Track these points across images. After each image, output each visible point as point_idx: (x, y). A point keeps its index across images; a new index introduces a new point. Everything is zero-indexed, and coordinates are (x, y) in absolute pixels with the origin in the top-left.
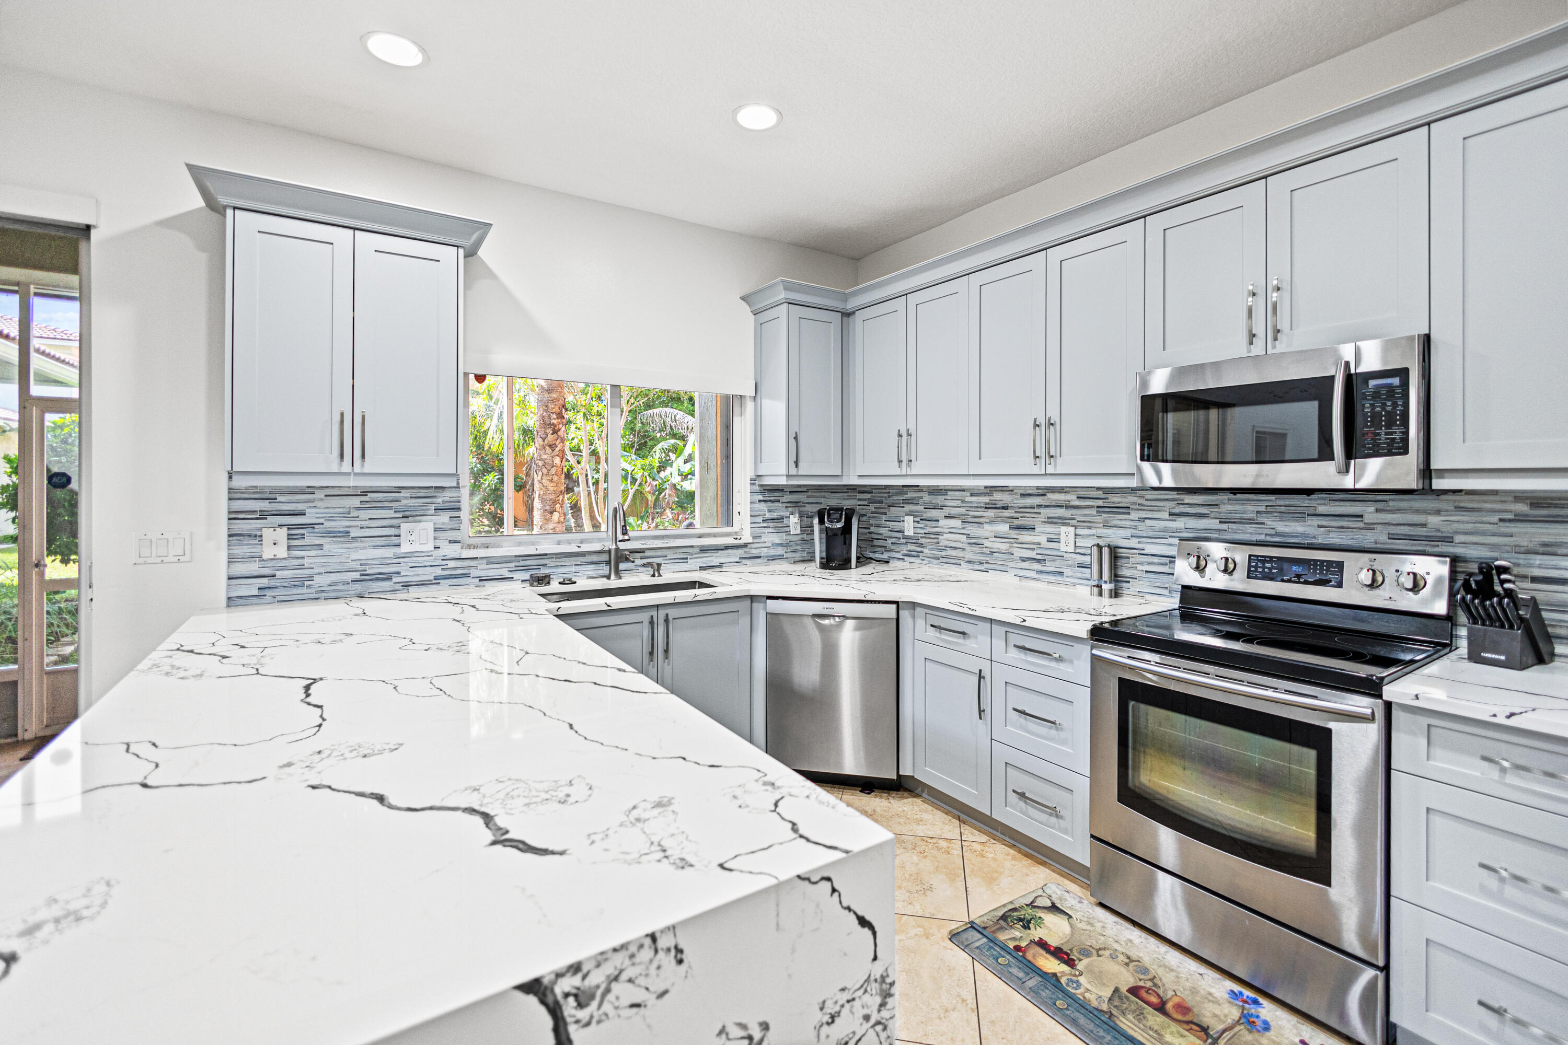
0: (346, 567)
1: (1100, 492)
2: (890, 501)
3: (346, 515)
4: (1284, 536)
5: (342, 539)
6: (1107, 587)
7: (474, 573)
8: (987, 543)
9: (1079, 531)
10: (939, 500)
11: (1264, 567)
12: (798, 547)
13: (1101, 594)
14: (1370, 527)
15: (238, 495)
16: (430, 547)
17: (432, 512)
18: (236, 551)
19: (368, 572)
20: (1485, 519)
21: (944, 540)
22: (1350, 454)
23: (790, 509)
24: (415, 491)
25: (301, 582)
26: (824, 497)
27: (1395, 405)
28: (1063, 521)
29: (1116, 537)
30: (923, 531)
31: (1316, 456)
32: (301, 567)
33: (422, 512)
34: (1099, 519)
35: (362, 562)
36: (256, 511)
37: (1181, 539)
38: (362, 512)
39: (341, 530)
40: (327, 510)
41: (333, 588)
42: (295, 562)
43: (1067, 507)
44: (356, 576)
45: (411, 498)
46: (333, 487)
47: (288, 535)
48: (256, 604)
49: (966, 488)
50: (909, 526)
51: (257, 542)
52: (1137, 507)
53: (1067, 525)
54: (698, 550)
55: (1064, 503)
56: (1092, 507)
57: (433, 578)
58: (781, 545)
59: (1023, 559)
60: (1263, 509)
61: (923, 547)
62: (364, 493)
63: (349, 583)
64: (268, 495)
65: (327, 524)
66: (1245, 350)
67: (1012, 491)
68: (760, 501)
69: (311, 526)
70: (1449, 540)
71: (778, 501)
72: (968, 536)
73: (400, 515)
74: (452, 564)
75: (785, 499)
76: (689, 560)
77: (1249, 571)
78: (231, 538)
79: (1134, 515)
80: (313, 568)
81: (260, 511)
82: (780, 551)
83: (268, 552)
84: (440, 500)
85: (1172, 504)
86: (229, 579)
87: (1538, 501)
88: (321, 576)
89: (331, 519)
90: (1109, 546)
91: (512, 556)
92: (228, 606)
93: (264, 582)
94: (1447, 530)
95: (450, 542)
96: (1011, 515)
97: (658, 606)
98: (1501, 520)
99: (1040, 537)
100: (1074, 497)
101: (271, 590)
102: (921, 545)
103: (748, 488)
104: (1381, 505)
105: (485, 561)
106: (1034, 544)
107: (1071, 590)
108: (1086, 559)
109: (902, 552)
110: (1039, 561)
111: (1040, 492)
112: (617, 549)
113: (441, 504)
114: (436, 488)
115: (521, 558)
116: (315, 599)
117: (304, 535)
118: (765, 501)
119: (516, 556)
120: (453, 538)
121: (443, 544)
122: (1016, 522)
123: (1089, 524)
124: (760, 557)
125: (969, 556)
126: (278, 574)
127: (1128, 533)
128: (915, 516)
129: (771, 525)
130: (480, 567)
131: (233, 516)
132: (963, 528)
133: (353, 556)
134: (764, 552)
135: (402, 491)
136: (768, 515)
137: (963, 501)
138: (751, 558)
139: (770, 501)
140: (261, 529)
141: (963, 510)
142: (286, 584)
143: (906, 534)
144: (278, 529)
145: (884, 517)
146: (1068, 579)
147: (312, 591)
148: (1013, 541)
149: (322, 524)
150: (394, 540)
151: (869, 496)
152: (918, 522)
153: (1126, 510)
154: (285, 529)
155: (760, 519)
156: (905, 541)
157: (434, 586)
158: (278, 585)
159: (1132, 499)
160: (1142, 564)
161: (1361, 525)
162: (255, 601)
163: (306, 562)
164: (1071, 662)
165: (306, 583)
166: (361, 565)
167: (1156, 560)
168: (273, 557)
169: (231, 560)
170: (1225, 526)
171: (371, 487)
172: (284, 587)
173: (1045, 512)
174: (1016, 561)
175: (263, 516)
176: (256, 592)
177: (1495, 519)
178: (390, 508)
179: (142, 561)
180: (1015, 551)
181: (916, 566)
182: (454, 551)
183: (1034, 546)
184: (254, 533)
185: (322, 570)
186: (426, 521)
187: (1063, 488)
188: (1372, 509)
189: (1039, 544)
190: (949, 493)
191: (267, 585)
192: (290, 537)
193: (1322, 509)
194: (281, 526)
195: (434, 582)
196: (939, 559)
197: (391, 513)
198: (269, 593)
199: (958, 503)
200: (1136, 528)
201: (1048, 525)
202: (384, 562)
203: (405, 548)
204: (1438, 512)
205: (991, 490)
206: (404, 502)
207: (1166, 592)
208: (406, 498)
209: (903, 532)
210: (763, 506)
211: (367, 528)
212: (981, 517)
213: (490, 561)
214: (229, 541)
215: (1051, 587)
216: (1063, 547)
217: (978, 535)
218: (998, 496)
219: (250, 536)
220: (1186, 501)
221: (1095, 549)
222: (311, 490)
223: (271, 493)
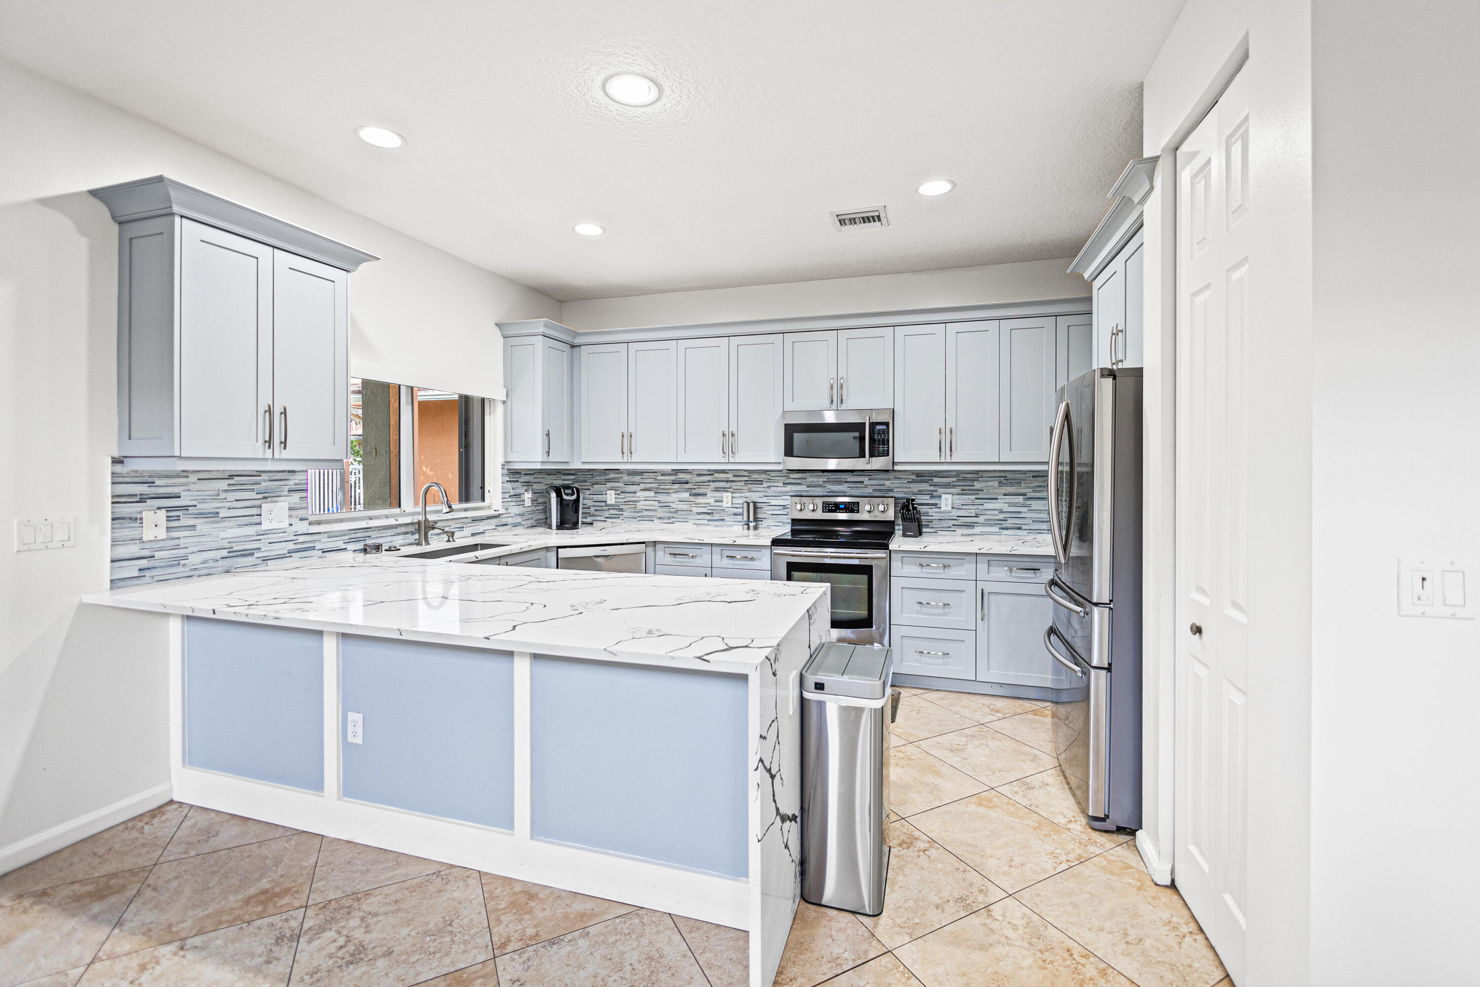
0: (216, 546)
1: (747, 473)
2: (594, 480)
3: (216, 496)
4: (834, 492)
5: (212, 519)
6: (752, 525)
7: (318, 546)
8: (673, 505)
9: (734, 495)
10: (637, 479)
11: (829, 507)
12: (530, 516)
13: (749, 529)
14: (866, 487)
15: (120, 480)
16: (285, 524)
17: (286, 493)
18: (119, 534)
19: (235, 549)
20: (903, 482)
21: (640, 506)
22: (871, 455)
23: (525, 488)
24: (272, 474)
25: (177, 562)
26: (544, 478)
27: (885, 436)
28: (725, 490)
29: (755, 497)
30: (623, 500)
31: (858, 456)
32: (176, 547)
33: (278, 494)
34: (746, 488)
35: (229, 540)
36: (137, 495)
37: (791, 496)
38: (228, 494)
39: (212, 511)
40: (199, 493)
41: (205, 565)
42: (172, 543)
43: (727, 481)
44: (224, 553)
45: (269, 480)
46: (204, 471)
47: (167, 517)
48: (136, 585)
49: (657, 471)
50: (611, 497)
51: (137, 525)
52: (766, 480)
53: (727, 491)
54: (470, 520)
55: (725, 479)
56: (742, 481)
57: (286, 552)
58: (519, 515)
59: (698, 514)
60: (825, 480)
61: (623, 511)
62: (231, 477)
63: (218, 561)
64: (147, 479)
65: (199, 506)
66: (829, 406)
67: (691, 472)
68: (507, 481)
69: (185, 508)
70: (892, 490)
71: (518, 481)
72: (659, 502)
73: (261, 496)
74: (301, 539)
75: (521, 480)
76: (464, 529)
77: (823, 509)
78: (114, 522)
79: (765, 485)
80: (188, 548)
81: (141, 495)
82: (519, 520)
83: (148, 534)
84: (292, 482)
85: (785, 478)
86: (112, 561)
87: (919, 474)
88: (194, 555)
89: (203, 501)
90: (753, 502)
91: (346, 530)
92: (111, 588)
93: (144, 563)
94: (892, 486)
95: (301, 519)
96: (690, 487)
97: (500, 557)
98: (908, 482)
99: (710, 499)
100: (732, 476)
101: (150, 571)
102: (621, 510)
103: (499, 471)
104: (870, 477)
105: (326, 535)
106: (706, 504)
107: (729, 529)
108: (740, 510)
109: (604, 516)
110: (709, 514)
111: (710, 473)
112: (426, 520)
113: (293, 486)
114: (289, 471)
115: (353, 532)
116: (189, 576)
117: (179, 516)
118: (510, 481)
119: (349, 530)
120: (303, 516)
121: (295, 521)
122: (694, 491)
123: (739, 490)
124: (507, 524)
125: (660, 514)
126: (157, 554)
127: (762, 494)
128: (616, 490)
129: (514, 500)
130: (322, 540)
131: (117, 500)
132: (655, 497)
133: (222, 535)
134: (509, 521)
135: (262, 474)
136: (512, 492)
137: (655, 479)
138: (502, 525)
139: (513, 481)
140: (141, 512)
141: (655, 485)
142: (163, 564)
143: (608, 503)
144: (158, 511)
145: (588, 492)
146: (727, 523)
147: (187, 569)
148: (692, 503)
149: (196, 506)
150: (256, 519)
151: (574, 477)
152: (619, 494)
153: (761, 482)
154: (164, 511)
155: (507, 495)
156: (607, 508)
157: (287, 559)
158: (156, 565)
159: (764, 476)
160: (769, 511)
161: (863, 486)
162: (135, 582)
163: (182, 542)
164: (760, 559)
165: (182, 562)
166: (229, 543)
167: (776, 508)
168: (153, 538)
169: (115, 543)
170: (809, 489)
171: (237, 471)
172: (162, 567)
173: (713, 485)
174: (694, 515)
175: (142, 499)
176: (136, 574)
177: (906, 482)
178: (253, 490)
179: (26, 548)
180: (693, 509)
181: (618, 524)
182: (303, 527)
183: (706, 505)
184: (134, 516)
185: (196, 549)
186: (281, 501)
187: (724, 470)
188: (867, 479)
189: (709, 504)
190: (644, 474)
191: (146, 566)
192: (169, 519)
193: (849, 479)
194: (159, 508)
195: (287, 555)
196: (636, 518)
197: (253, 495)
198: (148, 574)
199: (653, 481)
200: (766, 492)
201: (714, 492)
202: (248, 539)
203: (265, 526)
204: (888, 480)
205: (676, 472)
206: (263, 484)
207: (781, 524)
208: (265, 481)
209: (606, 502)
210: (509, 485)
211: (233, 508)
212: (669, 489)
213: (331, 535)
214: (112, 524)
215: (717, 528)
216: (724, 504)
217: (667, 501)
218: (681, 476)
219: (131, 519)
220: (791, 477)
221: (745, 504)
222: (185, 474)
223: (149, 477)
